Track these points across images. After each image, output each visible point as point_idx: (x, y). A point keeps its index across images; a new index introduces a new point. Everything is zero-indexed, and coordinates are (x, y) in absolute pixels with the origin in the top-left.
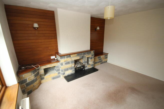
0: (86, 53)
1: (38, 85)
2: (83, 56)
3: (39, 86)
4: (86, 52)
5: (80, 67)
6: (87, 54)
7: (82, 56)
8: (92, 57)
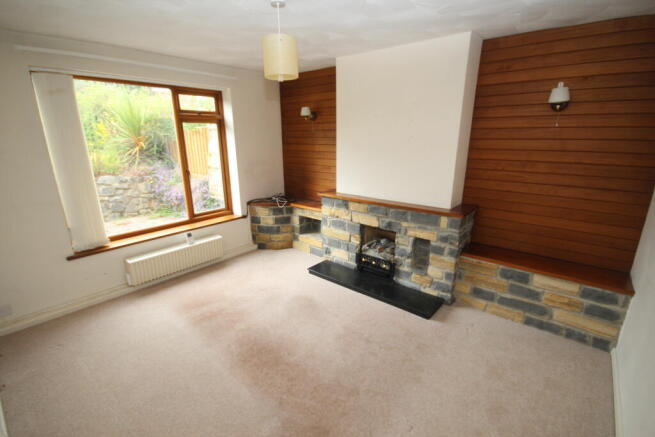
0: (409, 218)
1: (280, 244)
2: (393, 221)
3: (283, 248)
4: (409, 213)
5: (377, 260)
6: (413, 220)
7: (387, 220)
8: (443, 245)
